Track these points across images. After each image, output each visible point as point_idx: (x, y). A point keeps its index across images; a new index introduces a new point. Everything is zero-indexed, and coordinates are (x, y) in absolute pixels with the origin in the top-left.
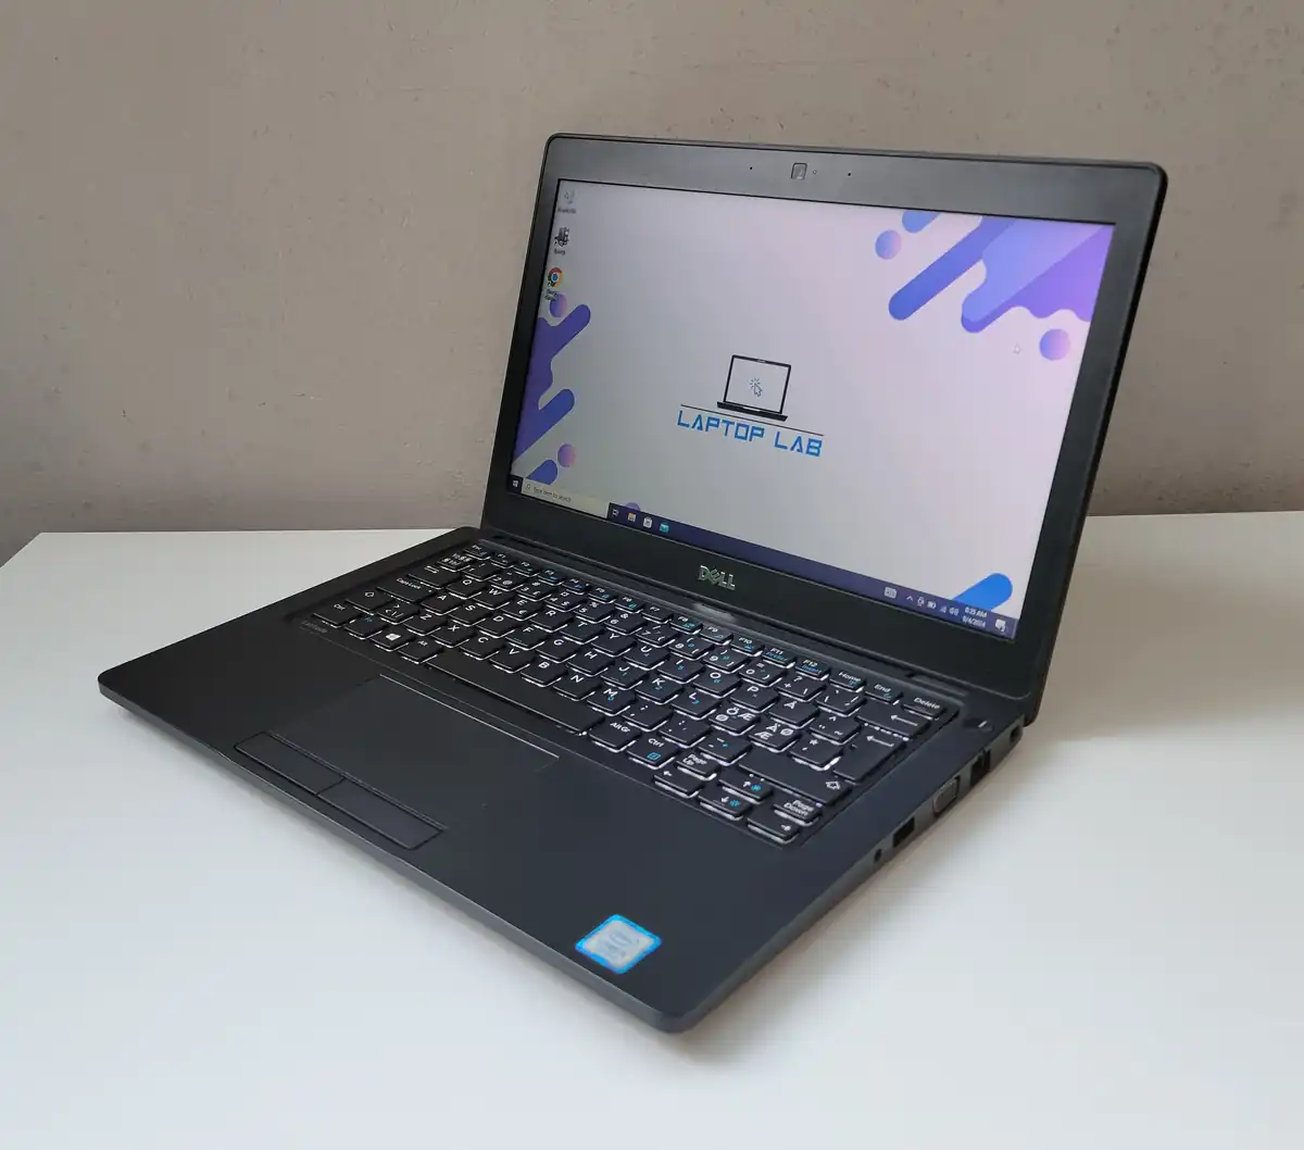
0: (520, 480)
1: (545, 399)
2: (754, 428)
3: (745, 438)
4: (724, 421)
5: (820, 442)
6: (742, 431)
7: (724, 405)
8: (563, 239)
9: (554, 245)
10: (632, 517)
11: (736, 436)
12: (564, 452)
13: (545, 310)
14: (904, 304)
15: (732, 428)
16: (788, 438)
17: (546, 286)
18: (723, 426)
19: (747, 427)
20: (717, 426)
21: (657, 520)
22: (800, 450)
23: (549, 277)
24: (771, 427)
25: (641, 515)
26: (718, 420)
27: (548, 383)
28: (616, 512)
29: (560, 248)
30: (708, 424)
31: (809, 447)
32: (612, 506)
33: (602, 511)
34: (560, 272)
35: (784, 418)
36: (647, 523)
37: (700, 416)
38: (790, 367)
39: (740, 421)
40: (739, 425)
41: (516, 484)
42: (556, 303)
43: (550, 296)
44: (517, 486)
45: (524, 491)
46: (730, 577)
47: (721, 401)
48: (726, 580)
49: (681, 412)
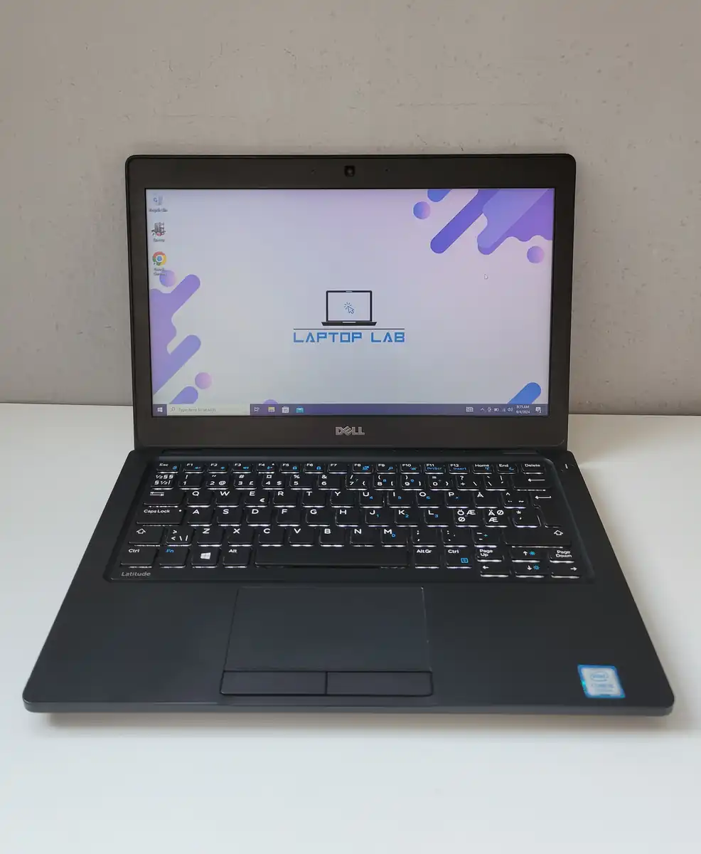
0: (164, 407)
2: (354, 333)
3: (348, 341)
4: (330, 333)
5: (403, 334)
6: (345, 337)
7: (328, 323)
8: (159, 230)
9: (151, 236)
10: (272, 409)
11: (343, 341)
12: (201, 379)
13: (155, 283)
15: (337, 337)
16: (380, 335)
17: (152, 266)
18: (330, 337)
19: (349, 334)
20: (325, 337)
21: (293, 407)
22: (390, 341)
23: (154, 260)
25: (278, 406)
26: (326, 334)
27: (172, 332)
28: (257, 410)
29: (157, 237)
30: (318, 337)
31: (396, 337)
32: (252, 406)
33: (245, 411)
35: (374, 324)
36: (285, 410)
37: (310, 333)
38: (371, 292)
39: (343, 331)
40: (342, 334)
41: (160, 410)
42: (165, 277)
43: (158, 272)
44: (162, 411)
45: (170, 413)
46: (360, 428)
47: (325, 321)
48: (357, 431)
49: (295, 334)
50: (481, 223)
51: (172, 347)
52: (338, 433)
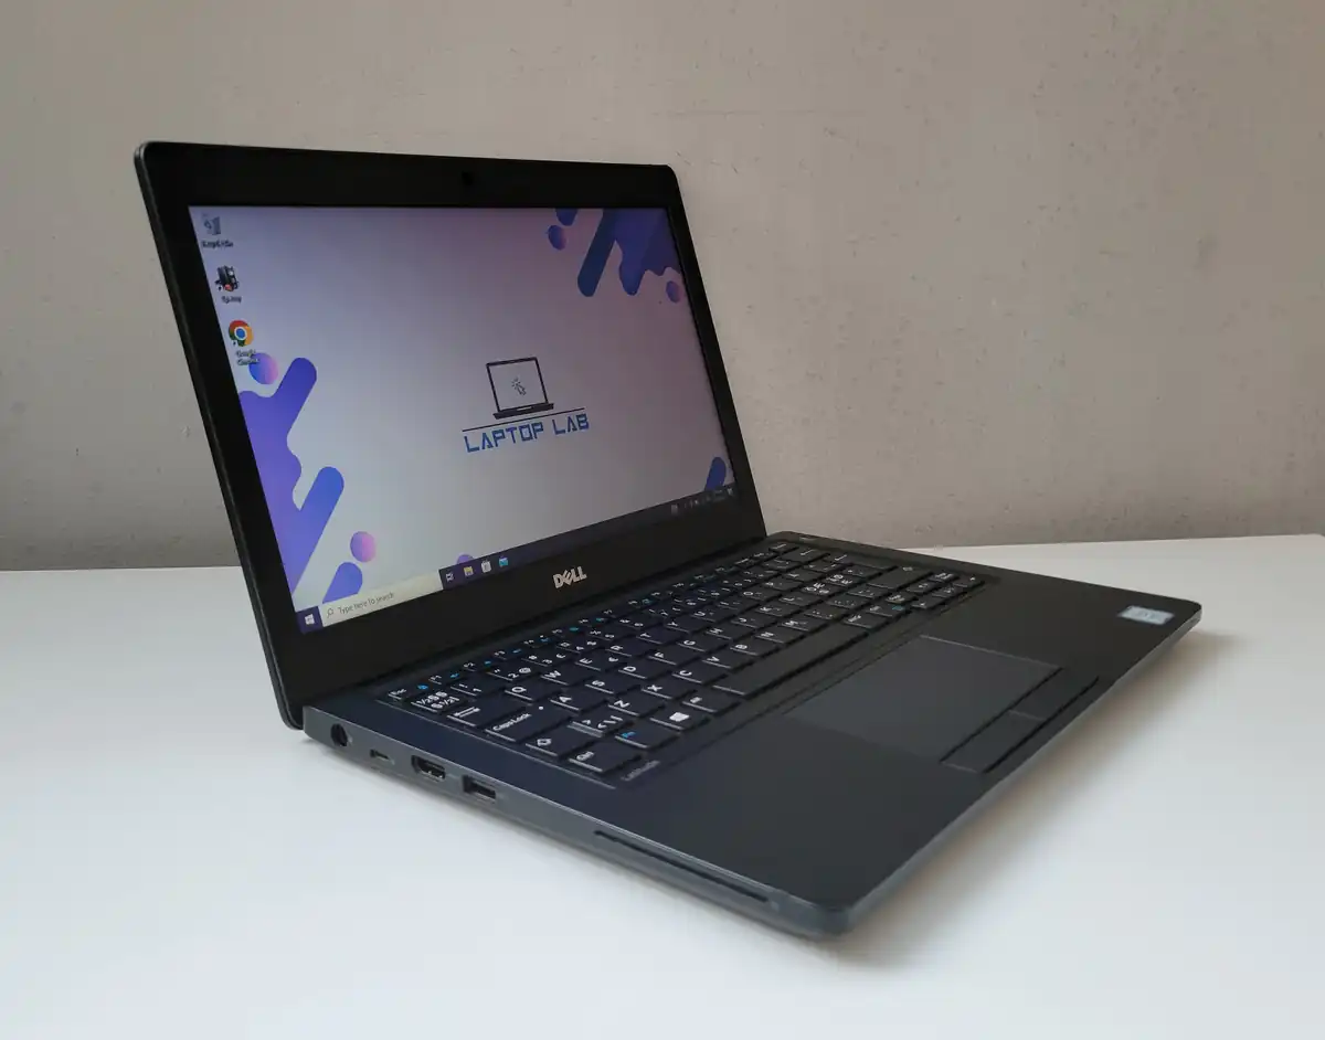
0: (315, 611)
1: (300, 494)
2: (534, 425)
3: (531, 438)
4: (508, 430)
5: (584, 415)
6: (526, 433)
7: (500, 414)
8: (227, 280)
9: (217, 293)
10: (468, 571)
11: (524, 439)
12: (359, 545)
13: (243, 381)
14: (588, 283)
15: (517, 433)
16: (562, 422)
17: (231, 348)
18: (508, 435)
19: (528, 426)
20: (503, 437)
21: (494, 558)
22: (575, 429)
23: (232, 336)
24: (544, 418)
25: (476, 563)
26: (501, 431)
27: (294, 468)
28: (450, 577)
29: (229, 294)
30: (496, 439)
31: (579, 422)
32: (443, 573)
33: (435, 585)
34: (244, 324)
35: (551, 406)
36: (486, 567)
37: (484, 435)
38: (535, 359)
39: (521, 424)
40: (522, 427)
41: (310, 620)
42: (257, 366)
43: (245, 358)
44: (312, 621)
45: (326, 622)
46: (579, 569)
47: (496, 411)
48: (578, 575)
49: (466, 438)
50: (616, 254)
51: (300, 495)
52: (558, 585)
